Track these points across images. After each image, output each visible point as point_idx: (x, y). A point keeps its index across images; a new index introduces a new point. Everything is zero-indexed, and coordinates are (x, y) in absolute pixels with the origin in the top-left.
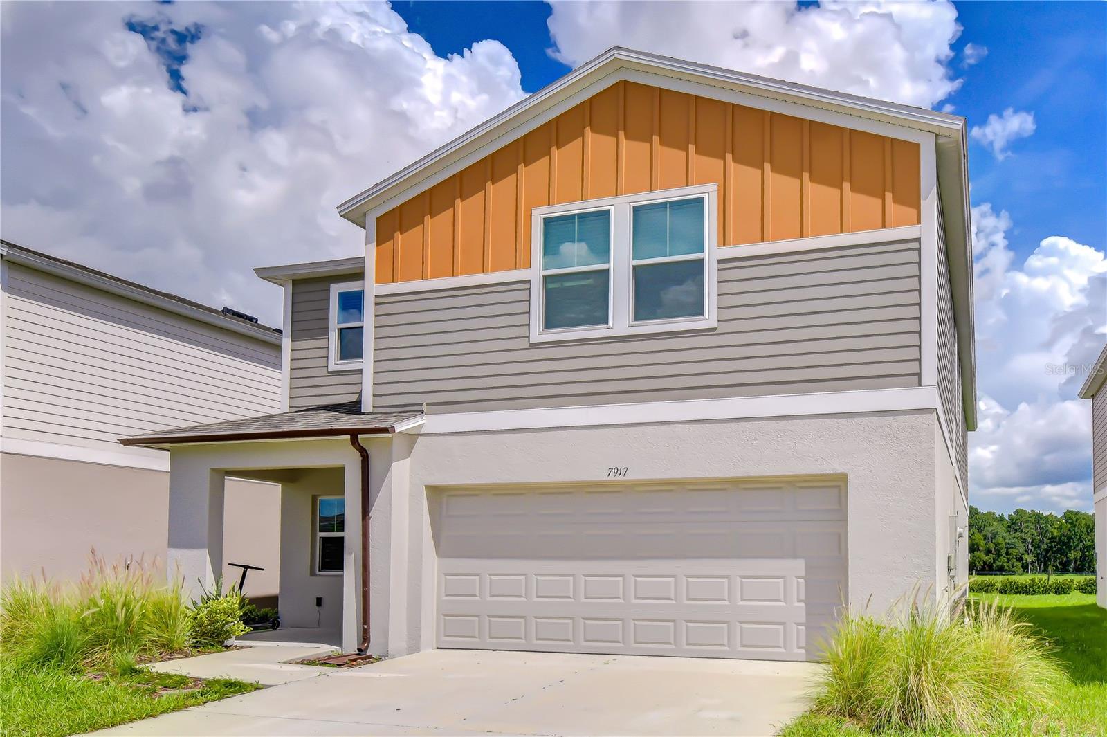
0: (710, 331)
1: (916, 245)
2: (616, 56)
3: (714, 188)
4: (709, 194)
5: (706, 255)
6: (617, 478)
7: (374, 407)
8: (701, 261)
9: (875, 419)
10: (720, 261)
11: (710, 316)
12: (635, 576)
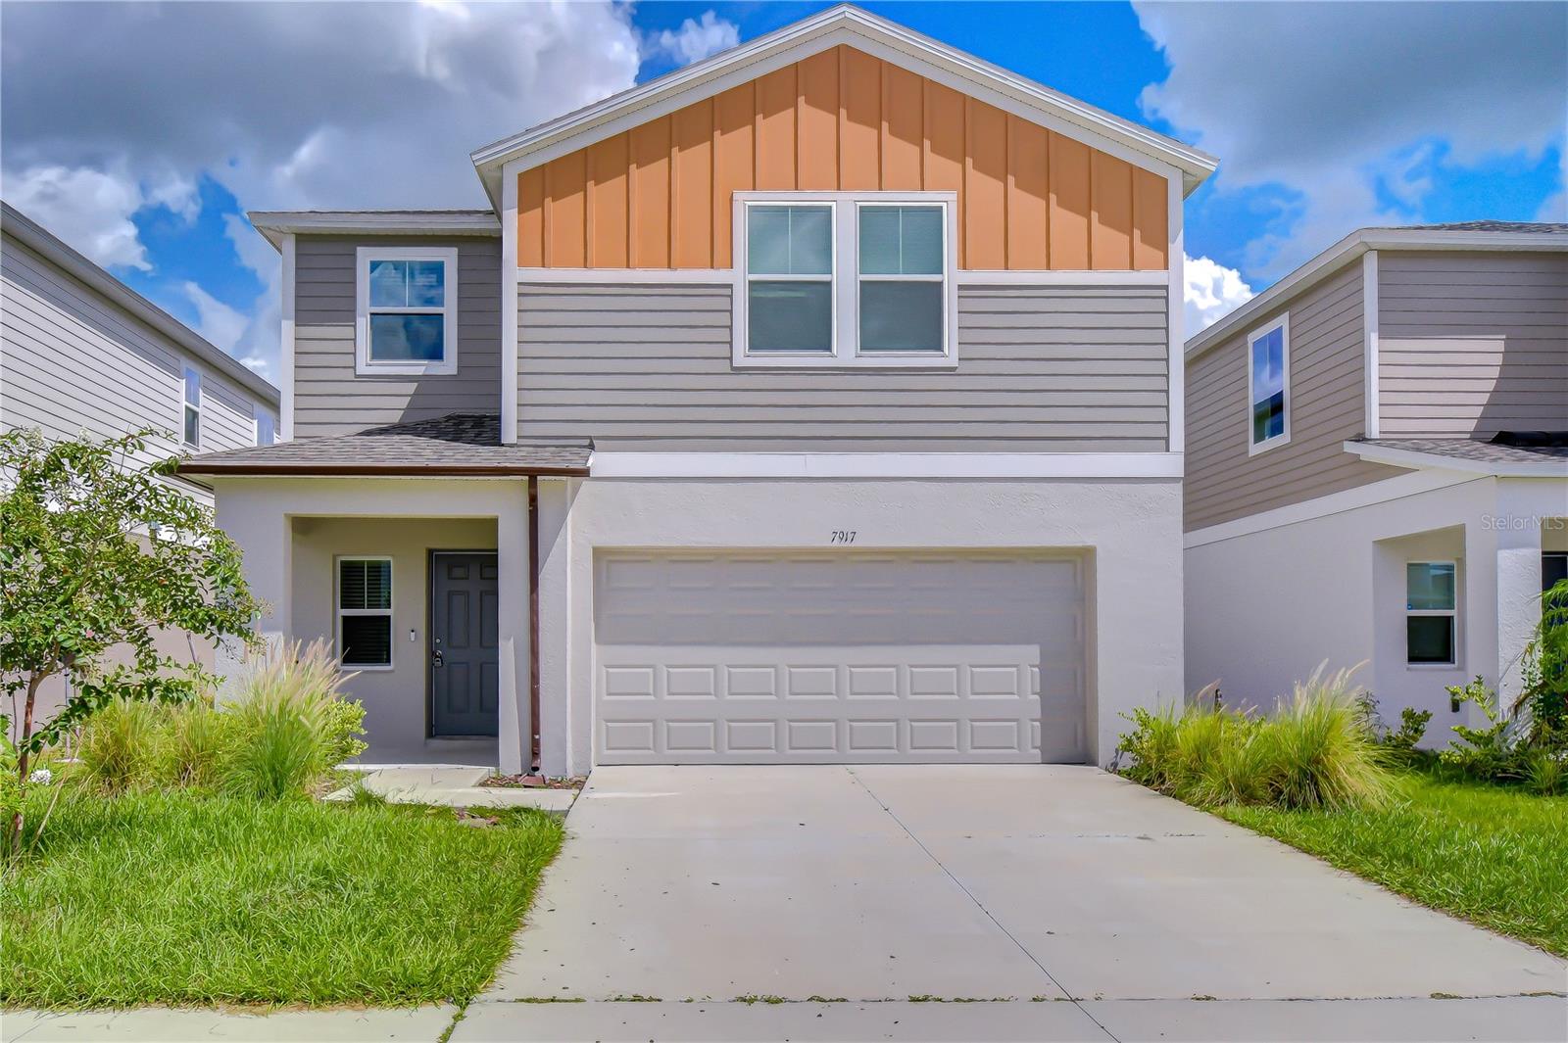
0: (950, 371)
1: (1163, 293)
2: (847, 15)
3: (952, 197)
4: (947, 201)
5: (945, 278)
6: (844, 544)
7: (518, 437)
8: (940, 284)
9: (1125, 486)
10: (961, 287)
11: (951, 353)
12: (850, 666)
